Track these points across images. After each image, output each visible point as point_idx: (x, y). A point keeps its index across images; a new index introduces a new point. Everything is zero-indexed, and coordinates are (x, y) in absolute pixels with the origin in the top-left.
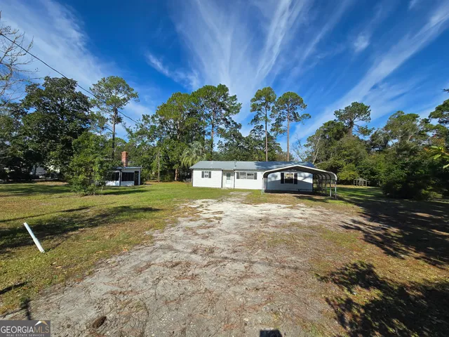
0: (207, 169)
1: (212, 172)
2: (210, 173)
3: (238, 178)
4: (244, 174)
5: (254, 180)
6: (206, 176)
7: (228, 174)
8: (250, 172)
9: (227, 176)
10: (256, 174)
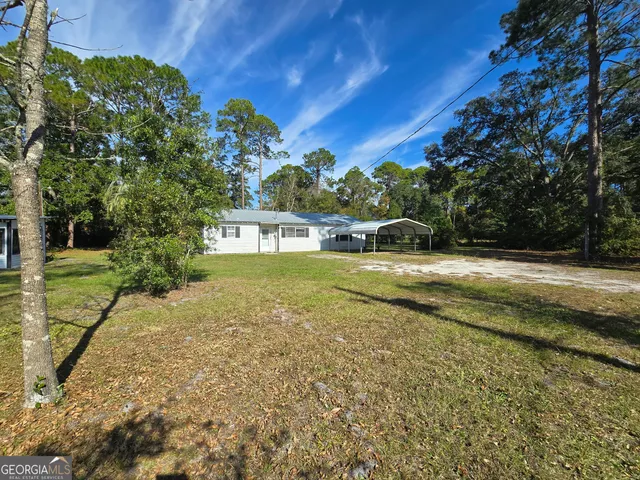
0: (235, 223)
1: (242, 227)
2: (238, 229)
3: (283, 236)
4: (292, 230)
5: (305, 238)
6: (231, 235)
7: (265, 230)
8: (301, 227)
9: (263, 233)
10: (307, 229)
